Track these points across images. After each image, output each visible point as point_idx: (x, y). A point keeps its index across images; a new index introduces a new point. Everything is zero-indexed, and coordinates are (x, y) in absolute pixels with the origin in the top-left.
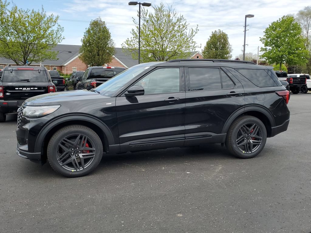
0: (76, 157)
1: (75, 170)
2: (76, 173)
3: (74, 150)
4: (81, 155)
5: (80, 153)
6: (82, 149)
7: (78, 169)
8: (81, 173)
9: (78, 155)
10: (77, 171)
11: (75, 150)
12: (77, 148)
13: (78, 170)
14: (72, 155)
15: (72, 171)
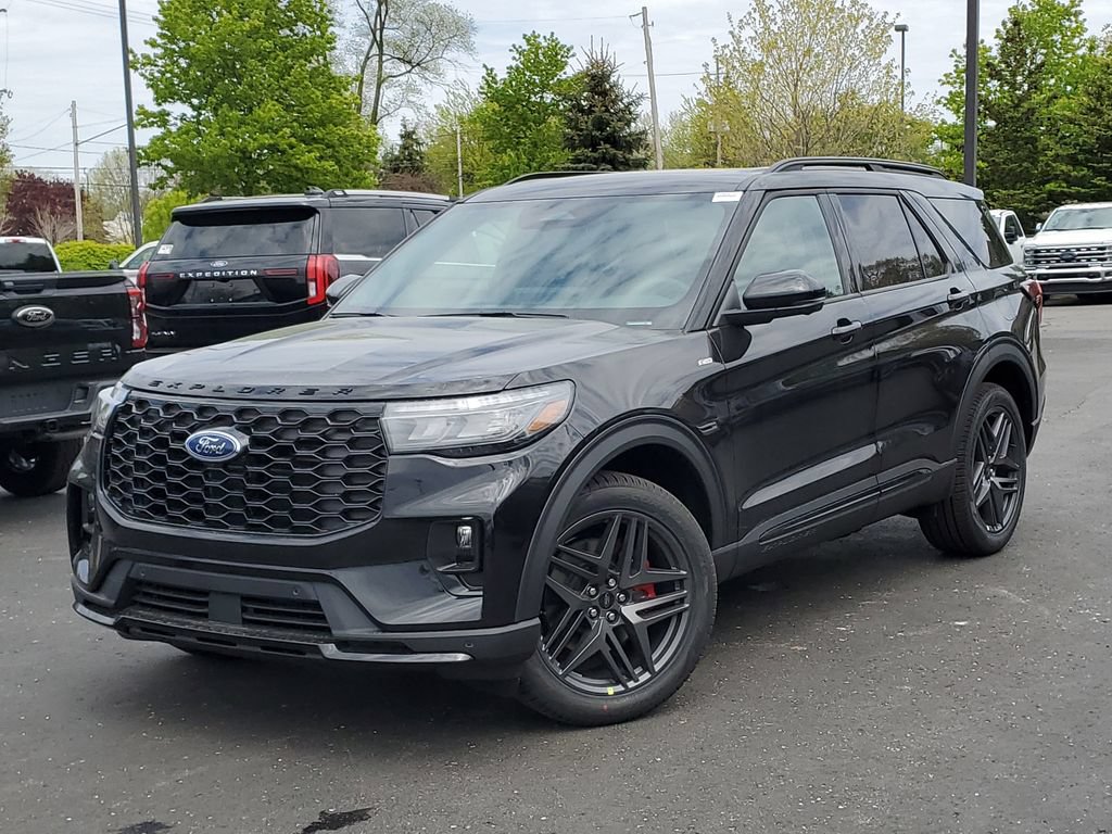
0: (611, 622)
1: (620, 688)
2: (626, 701)
3: (597, 590)
4: (630, 611)
5: (624, 603)
6: (633, 579)
7: (630, 678)
8: (646, 694)
9: (618, 614)
10: (628, 690)
11: (603, 589)
12: (612, 583)
13: (631, 684)
14: (593, 618)
15: (606, 694)
